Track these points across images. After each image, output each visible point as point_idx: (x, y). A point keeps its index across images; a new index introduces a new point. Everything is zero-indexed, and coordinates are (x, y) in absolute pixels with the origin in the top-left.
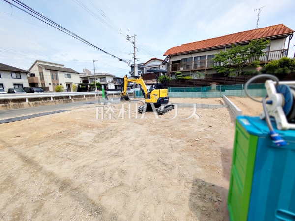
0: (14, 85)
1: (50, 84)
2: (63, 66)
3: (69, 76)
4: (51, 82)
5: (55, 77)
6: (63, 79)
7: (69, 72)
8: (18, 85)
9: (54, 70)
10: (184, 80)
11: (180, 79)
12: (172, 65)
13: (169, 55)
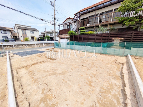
0: (3, 37)
1: (21, 37)
2: (31, 27)
3: (33, 33)
4: (22, 36)
5: (24, 33)
6: (29, 34)
7: (33, 30)
8: (5, 37)
9: (24, 29)
10: (86, 34)
11: (83, 34)
12: (81, 23)
13: (78, 14)
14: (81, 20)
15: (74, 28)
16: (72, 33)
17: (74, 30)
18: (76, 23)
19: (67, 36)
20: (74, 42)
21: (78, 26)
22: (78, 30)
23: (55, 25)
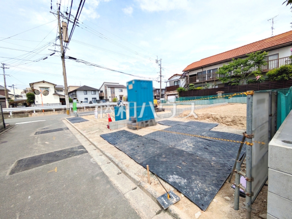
0: (92, 98)
1: (110, 97)
5: (113, 92)
6: (117, 93)
7: (122, 88)
8: (94, 98)
9: (112, 87)
10: (195, 90)
11: (192, 90)
12: (190, 79)
13: (186, 71)
14: (190, 76)
15: (182, 84)
16: (181, 90)
17: (183, 86)
18: (184, 80)
19: (176, 92)
20: (184, 98)
21: (187, 82)
22: (187, 85)
23: (161, 82)
